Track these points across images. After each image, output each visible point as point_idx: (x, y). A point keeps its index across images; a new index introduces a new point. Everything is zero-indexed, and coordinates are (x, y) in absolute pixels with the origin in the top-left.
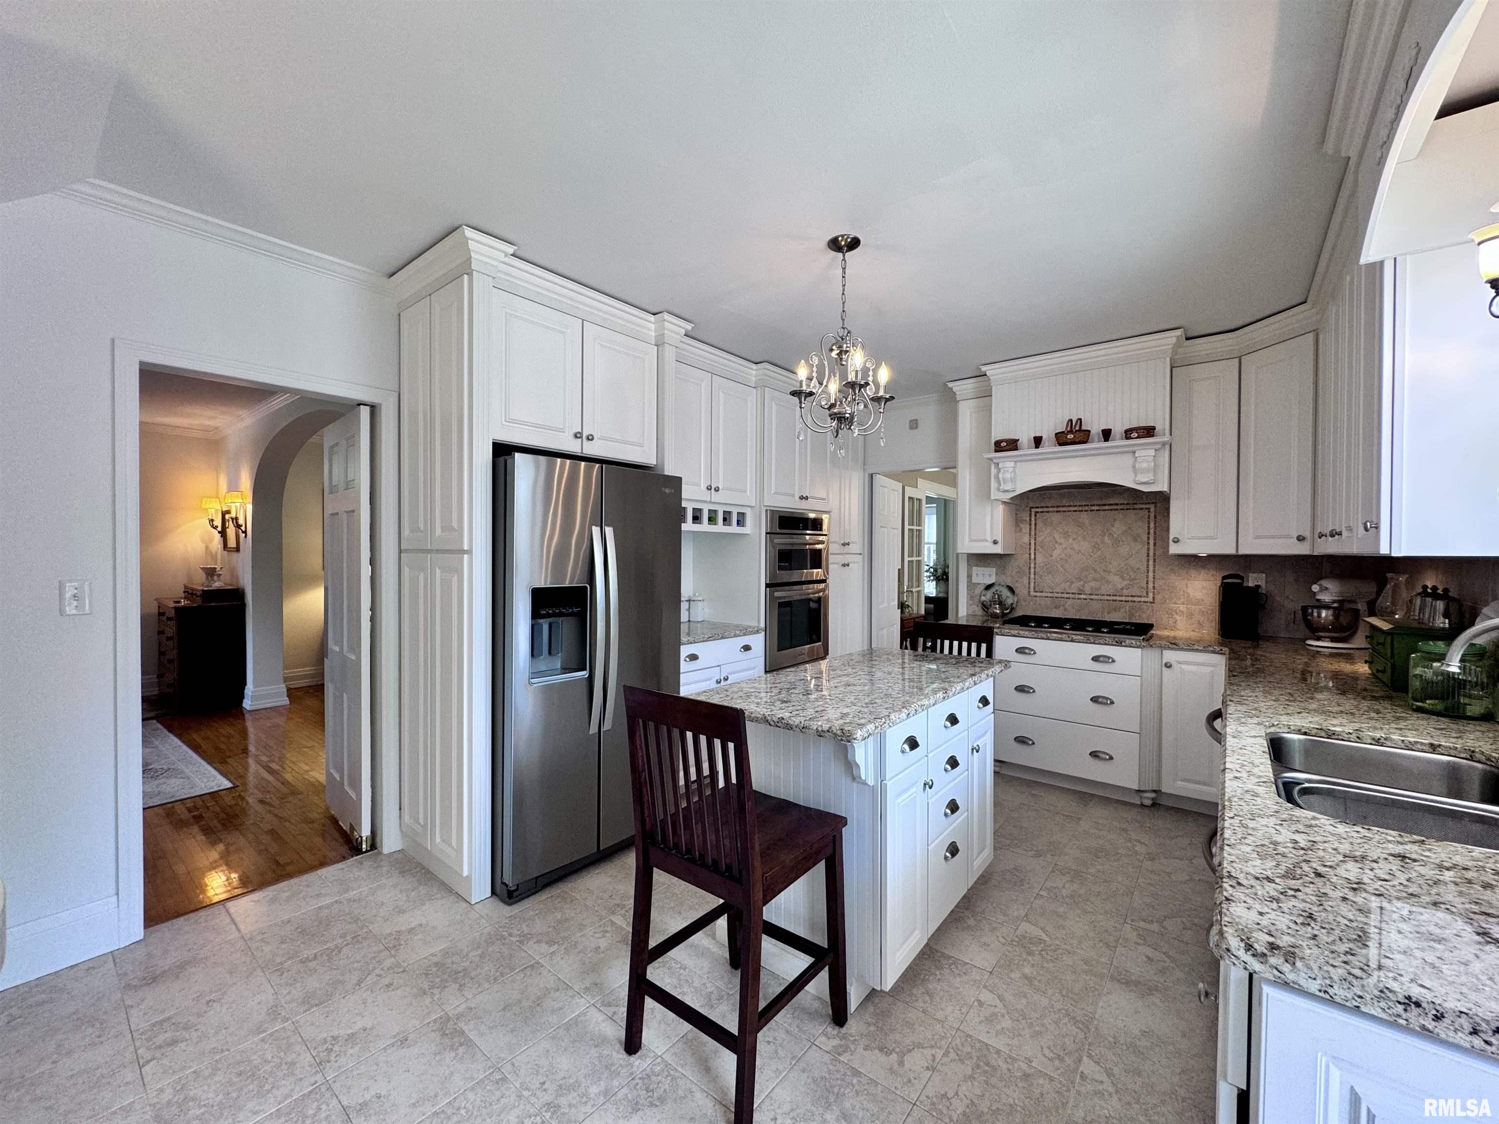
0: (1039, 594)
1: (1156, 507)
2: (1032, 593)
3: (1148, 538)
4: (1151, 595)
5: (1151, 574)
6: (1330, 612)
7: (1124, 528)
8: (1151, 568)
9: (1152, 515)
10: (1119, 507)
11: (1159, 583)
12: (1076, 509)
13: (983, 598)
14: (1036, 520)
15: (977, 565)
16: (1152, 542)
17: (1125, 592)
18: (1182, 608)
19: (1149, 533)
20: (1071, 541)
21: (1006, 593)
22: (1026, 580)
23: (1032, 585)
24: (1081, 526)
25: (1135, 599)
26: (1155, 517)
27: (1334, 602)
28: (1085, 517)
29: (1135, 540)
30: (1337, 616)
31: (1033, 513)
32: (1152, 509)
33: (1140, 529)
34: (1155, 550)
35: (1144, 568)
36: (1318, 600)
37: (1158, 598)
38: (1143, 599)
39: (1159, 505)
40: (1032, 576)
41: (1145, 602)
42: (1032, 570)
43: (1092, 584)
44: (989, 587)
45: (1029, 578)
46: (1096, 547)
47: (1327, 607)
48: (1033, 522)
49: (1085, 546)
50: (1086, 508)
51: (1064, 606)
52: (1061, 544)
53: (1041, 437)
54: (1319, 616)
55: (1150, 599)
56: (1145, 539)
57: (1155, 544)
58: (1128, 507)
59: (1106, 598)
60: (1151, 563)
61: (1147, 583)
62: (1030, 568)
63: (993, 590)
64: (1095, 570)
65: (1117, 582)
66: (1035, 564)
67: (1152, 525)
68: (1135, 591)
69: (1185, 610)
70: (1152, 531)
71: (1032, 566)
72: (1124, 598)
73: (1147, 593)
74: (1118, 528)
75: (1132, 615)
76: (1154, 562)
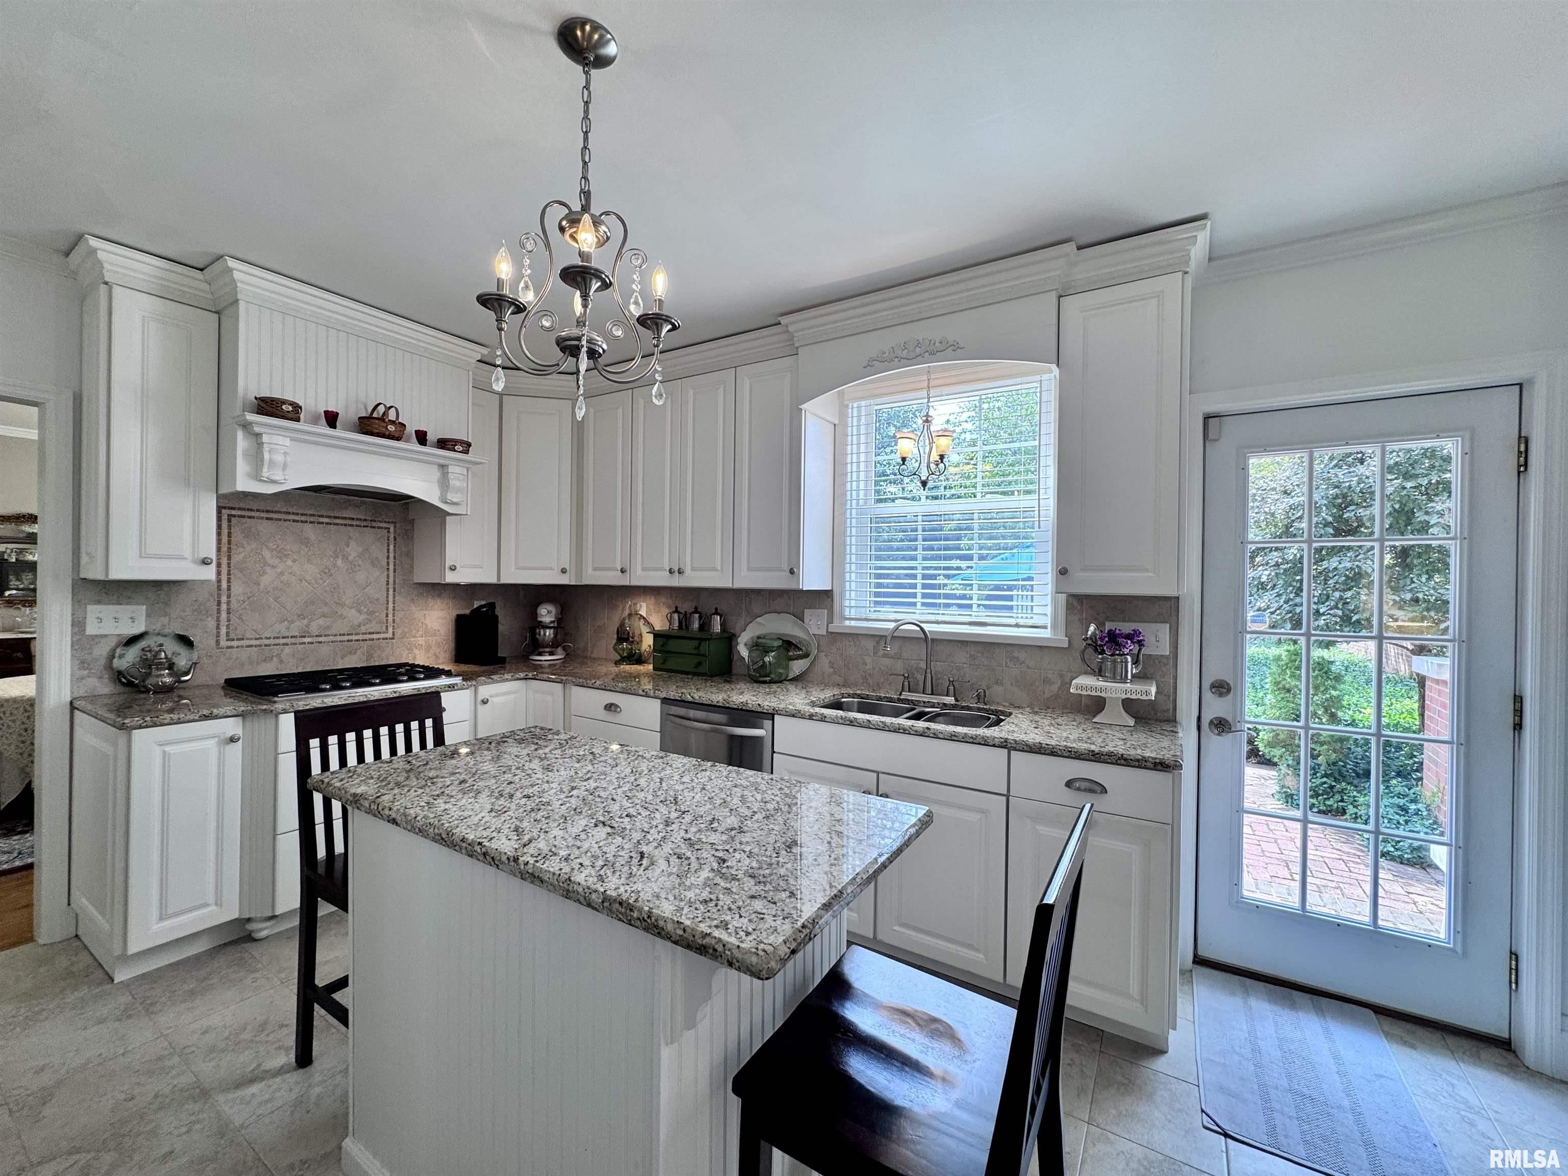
0: (235, 643)
1: (395, 527)
2: (223, 643)
3: (388, 564)
4: (390, 630)
5: (391, 606)
6: (552, 631)
7: (360, 549)
8: (391, 599)
9: (392, 536)
10: (354, 523)
11: (399, 615)
12: (296, 518)
13: (121, 664)
14: (230, 527)
15: (99, 602)
16: (391, 567)
17: (363, 629)
18: (421, 641)
19: (388, 557)
20: (289, 563)
21: (171, 647)
22: (211, 623)
23: (223, 630)
24: (306, 542)
25: (375, 636)
26: (395, 539)
27: (552, 622)
28: (310, 531)
29: (373, 565)
30: (556, 635)
31: (225, 517)
32: (392, 530)
33: (378, 551)
34: (394, 576)
35: (383, 599)
36: (541, 622)
37: (399, 632)
38: (382, 636)
39: (398, 525)
40: (224, 615)
41: (384, 639)
42: (224, 607)
43: (321, 622)
44: (132, 641)
45: (218, 620)
46: (327, 572)
47: (550, 628)
48: (225, 531)
49: (312, 570)
50: (312, 519)
51: (278, 656)
52: (273, 567)
53: (338, 414)
54: (545, 634)
55: (390, 635)
56: (384, 563)
57: (395, 571)
58: (365, 524)
59: (339, 638)
60: (391, 591)
61: (387, 616)
62: (219, 603)
63: (143, 644)
64: (326, 604)
65: (354, 616)
66: (229, 596)
67: (391, 547)
68: (373, 626)
69: (424, 643)
70: (391, 555)
71: (224, 599)
72: (360, 637)
73: (387, 627)
74: (353, 551)
75: (370, 656)
76: (394, 591)
